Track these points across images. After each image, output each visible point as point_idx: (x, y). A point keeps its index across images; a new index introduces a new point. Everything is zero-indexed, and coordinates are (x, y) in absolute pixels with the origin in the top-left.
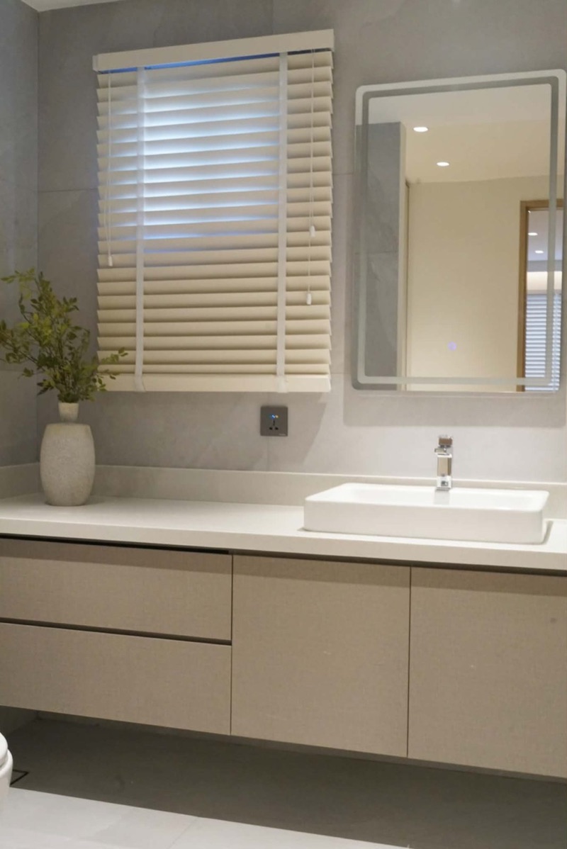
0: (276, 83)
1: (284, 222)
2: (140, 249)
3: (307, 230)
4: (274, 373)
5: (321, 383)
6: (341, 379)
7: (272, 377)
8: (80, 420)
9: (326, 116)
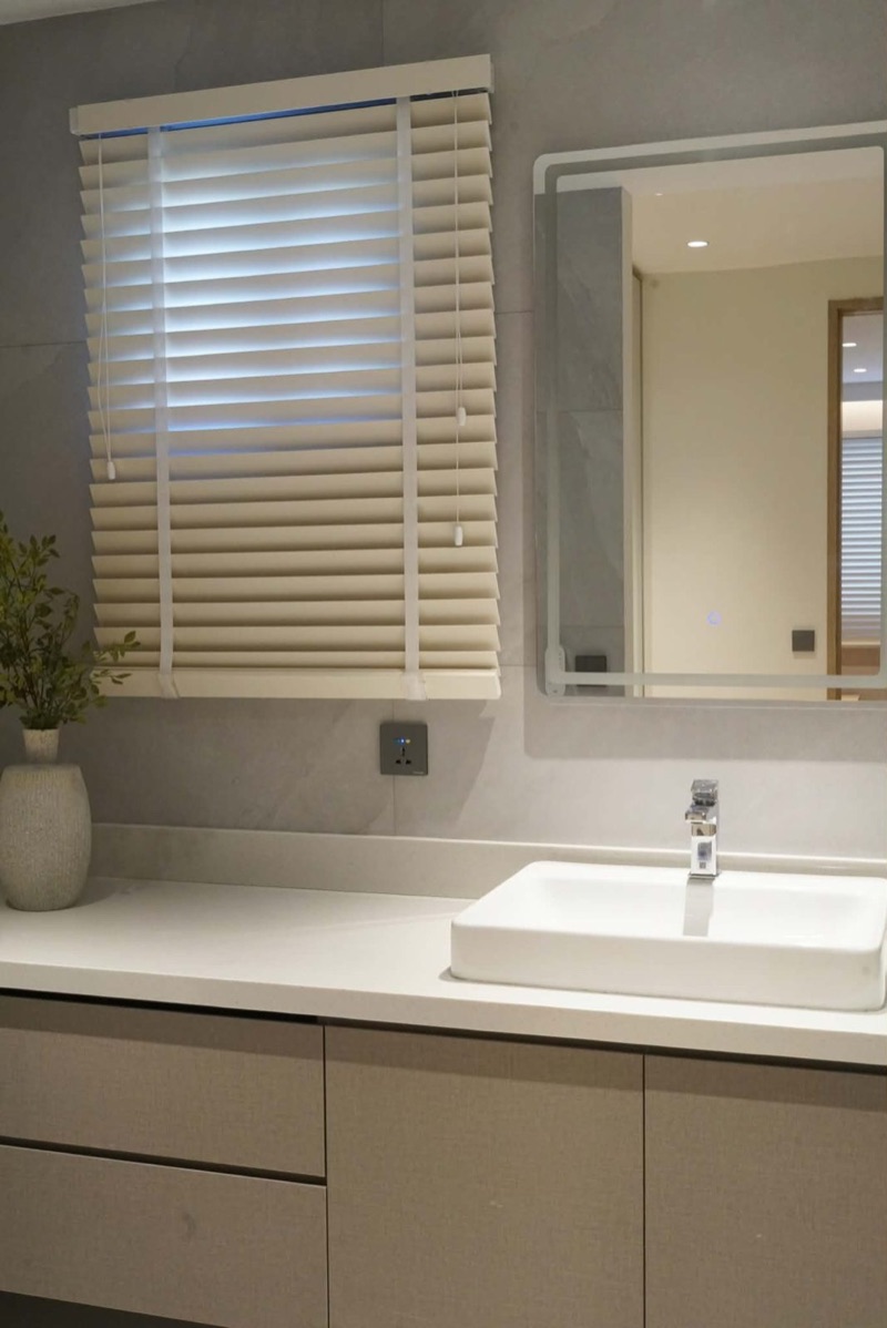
0: (392, 152)
1: (412, 400)
2: (162, 448)
3: (453, 414)
4: (402, 667)
5: (483, 685)
6: (519, 677)
7: (397, 673)
9: (482, 210)
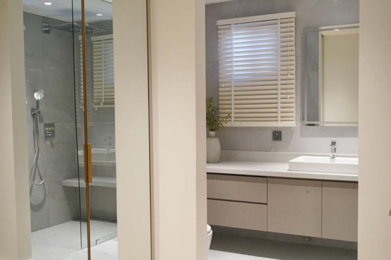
0: (277, 28)
1: (280, 73)
2: (232, 82)
3: (287, 75)
4: (277, 121)
5: (292, 124)
6: (299, 122)
7: (276, 122)
8: (216, 136)
9: (293, 38)
